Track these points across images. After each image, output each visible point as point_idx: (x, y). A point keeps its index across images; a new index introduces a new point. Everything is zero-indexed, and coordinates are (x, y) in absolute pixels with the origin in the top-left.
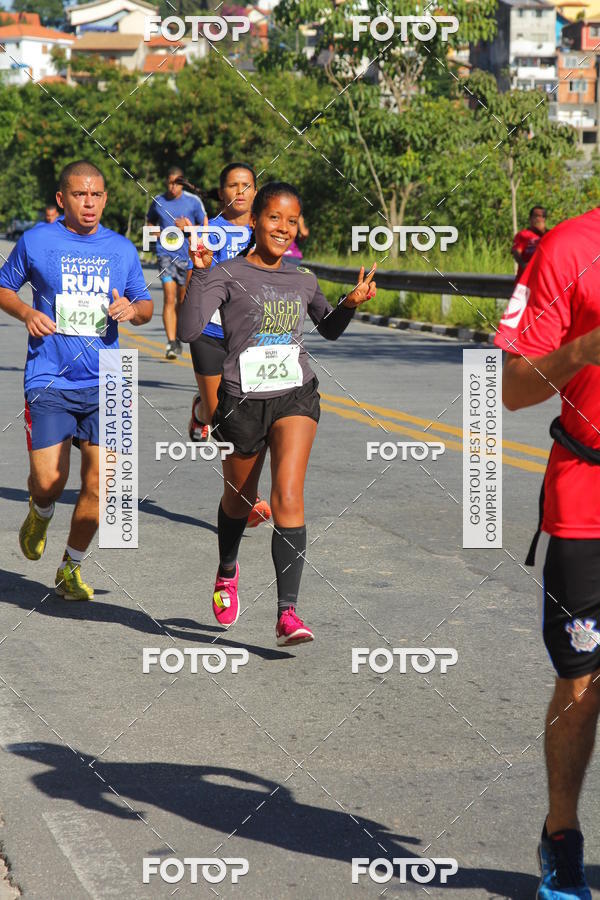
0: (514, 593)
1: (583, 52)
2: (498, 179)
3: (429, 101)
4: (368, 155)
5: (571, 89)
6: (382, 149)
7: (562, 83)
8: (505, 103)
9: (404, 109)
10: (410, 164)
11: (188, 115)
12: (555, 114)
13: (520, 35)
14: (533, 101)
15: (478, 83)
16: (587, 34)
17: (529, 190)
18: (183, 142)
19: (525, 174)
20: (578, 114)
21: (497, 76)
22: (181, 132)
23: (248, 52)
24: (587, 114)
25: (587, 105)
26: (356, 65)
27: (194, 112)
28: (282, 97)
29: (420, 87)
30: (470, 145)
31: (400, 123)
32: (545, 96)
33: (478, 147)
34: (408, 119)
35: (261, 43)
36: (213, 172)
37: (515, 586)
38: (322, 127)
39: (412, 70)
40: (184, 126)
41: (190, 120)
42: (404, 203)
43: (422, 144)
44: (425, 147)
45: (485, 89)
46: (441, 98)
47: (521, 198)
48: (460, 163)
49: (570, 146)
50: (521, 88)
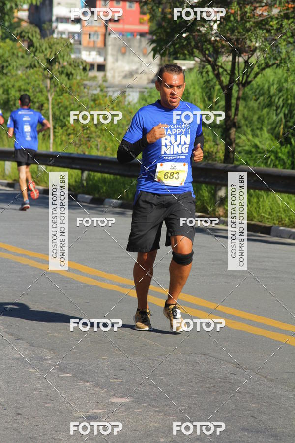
0: (32, 347)
2: (41, 91)
3: (1, 42)
5: (90, 38)
7: (85, 34)
8: (45, 45)
12: (79, 52)
13: (59, 4)
14: (62, 45)
15: (28, 33)
16: (100, 5)
17: (60, 99)
19: (58, 89)
20: (94, 54)
24: (100, 54)
25: (99, 48)
30: (24, 70)
32: (73, 43)
33: (29, 72)
37: (33, 343)
45: (33, 36)
46: (8, 40)
47: (55, 103)
48: (17, 81)
49: (84, 73)
50: (59, 36)
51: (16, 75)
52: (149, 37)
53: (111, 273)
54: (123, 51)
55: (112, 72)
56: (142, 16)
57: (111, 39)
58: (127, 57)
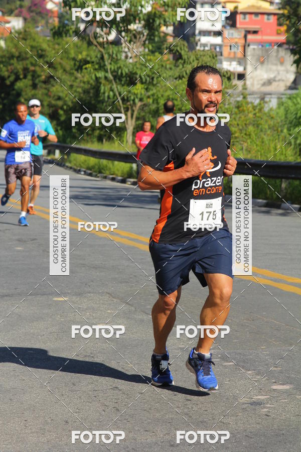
1: (237, 28)
3: (150, 56)
4: (114, 86)
5: (231, 49)
6: (123, 82)
7: (226, 46)
8: (192, 57)
9: (135, 60)
10: (139, 91)
11: (12, 61)
12: (221, 63)
14: (208, 56)
15: (177, 46)
16: (239, 18)
18: (9, 77)
20: (234, 64)
21: (188, 42)
22: (8, 71)
23: (47, 26)
24: (240, 63)
25: (239, 59)
26: (108, 35)
27: (15, 59)
28: (66, 52)
29: (145, 48)
30: (173, 81)
31: (133, 68)
32: (216, 53)
33: (177, 82)
34: (138, 66)
35: (54, 21)
36: (26, 94)
38: (89, 70)
39: (140, 38)
40: (9, 68)
41: (13, 64)
42: (135, 113)
43: (146, 80)
44: (148, 82)
45: (181, 49)
46: (157, 54)
48: (166, 91)
49: (229, 82)
50: (202, 48)
51: (165, 86)
52: (286, 46)
53: (263, 268)
54: (262, 61)
55: (251, 80)
56: (279, 27)
57: (249, 50)
58: (265, 66)
